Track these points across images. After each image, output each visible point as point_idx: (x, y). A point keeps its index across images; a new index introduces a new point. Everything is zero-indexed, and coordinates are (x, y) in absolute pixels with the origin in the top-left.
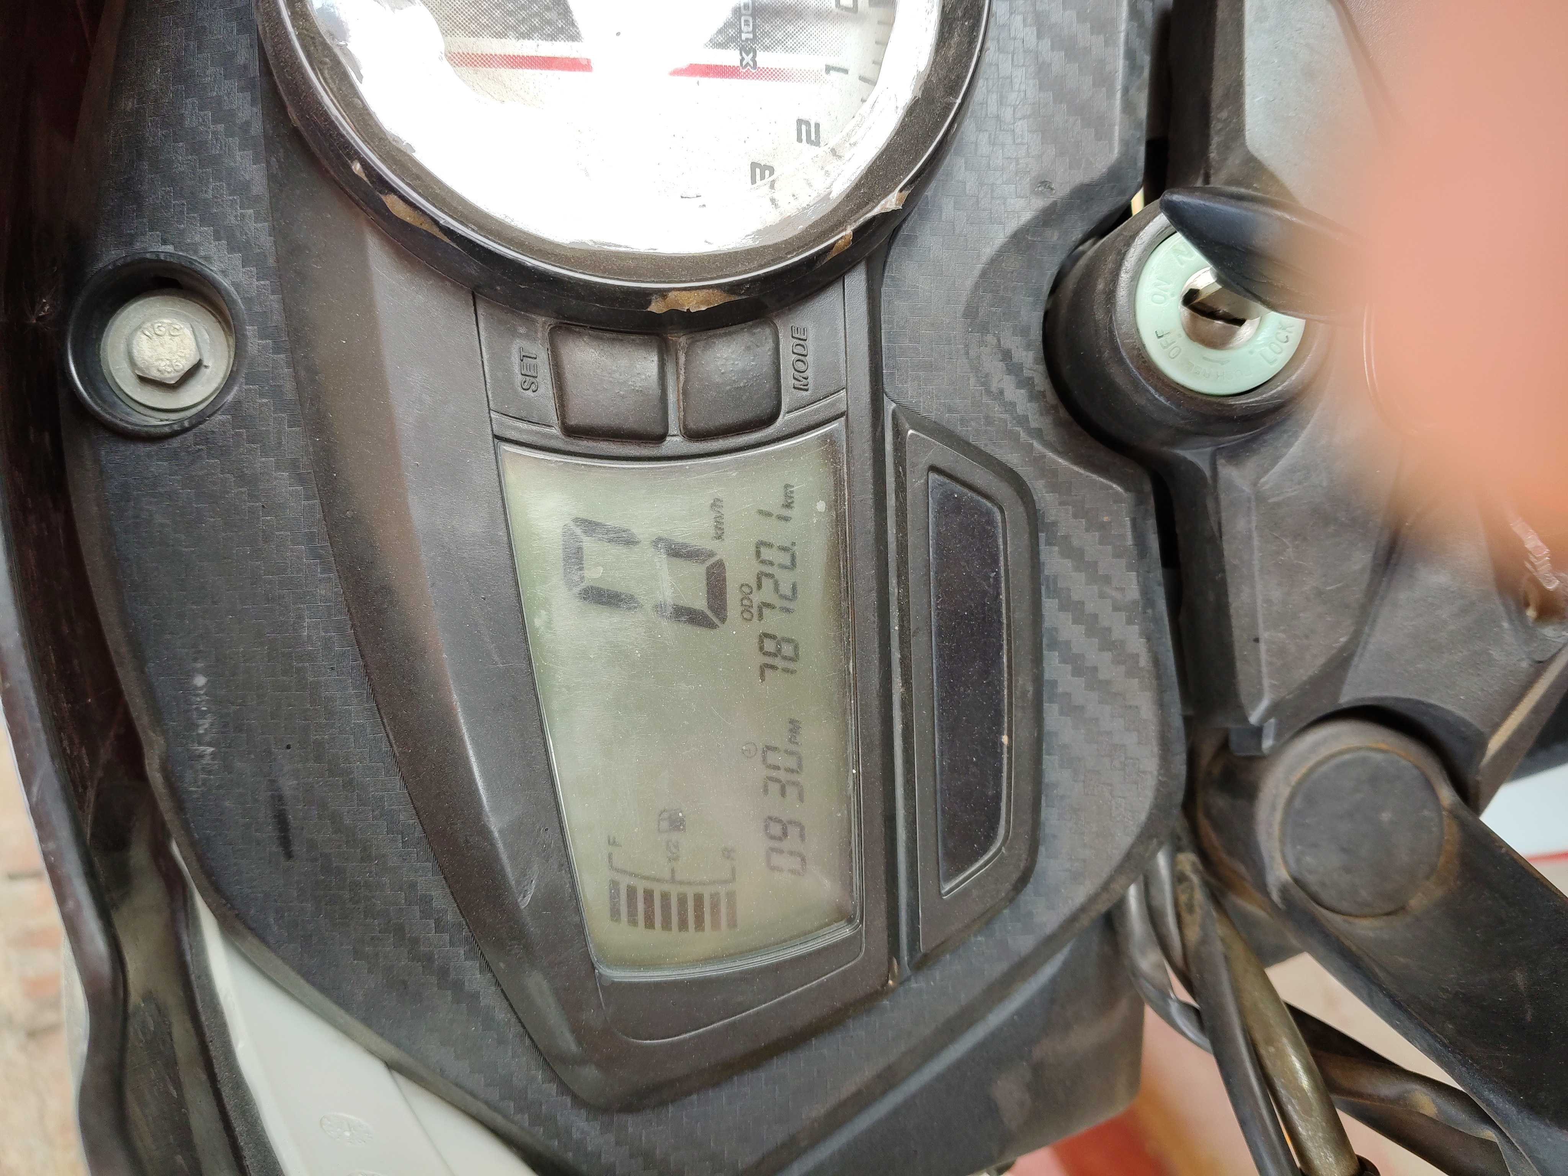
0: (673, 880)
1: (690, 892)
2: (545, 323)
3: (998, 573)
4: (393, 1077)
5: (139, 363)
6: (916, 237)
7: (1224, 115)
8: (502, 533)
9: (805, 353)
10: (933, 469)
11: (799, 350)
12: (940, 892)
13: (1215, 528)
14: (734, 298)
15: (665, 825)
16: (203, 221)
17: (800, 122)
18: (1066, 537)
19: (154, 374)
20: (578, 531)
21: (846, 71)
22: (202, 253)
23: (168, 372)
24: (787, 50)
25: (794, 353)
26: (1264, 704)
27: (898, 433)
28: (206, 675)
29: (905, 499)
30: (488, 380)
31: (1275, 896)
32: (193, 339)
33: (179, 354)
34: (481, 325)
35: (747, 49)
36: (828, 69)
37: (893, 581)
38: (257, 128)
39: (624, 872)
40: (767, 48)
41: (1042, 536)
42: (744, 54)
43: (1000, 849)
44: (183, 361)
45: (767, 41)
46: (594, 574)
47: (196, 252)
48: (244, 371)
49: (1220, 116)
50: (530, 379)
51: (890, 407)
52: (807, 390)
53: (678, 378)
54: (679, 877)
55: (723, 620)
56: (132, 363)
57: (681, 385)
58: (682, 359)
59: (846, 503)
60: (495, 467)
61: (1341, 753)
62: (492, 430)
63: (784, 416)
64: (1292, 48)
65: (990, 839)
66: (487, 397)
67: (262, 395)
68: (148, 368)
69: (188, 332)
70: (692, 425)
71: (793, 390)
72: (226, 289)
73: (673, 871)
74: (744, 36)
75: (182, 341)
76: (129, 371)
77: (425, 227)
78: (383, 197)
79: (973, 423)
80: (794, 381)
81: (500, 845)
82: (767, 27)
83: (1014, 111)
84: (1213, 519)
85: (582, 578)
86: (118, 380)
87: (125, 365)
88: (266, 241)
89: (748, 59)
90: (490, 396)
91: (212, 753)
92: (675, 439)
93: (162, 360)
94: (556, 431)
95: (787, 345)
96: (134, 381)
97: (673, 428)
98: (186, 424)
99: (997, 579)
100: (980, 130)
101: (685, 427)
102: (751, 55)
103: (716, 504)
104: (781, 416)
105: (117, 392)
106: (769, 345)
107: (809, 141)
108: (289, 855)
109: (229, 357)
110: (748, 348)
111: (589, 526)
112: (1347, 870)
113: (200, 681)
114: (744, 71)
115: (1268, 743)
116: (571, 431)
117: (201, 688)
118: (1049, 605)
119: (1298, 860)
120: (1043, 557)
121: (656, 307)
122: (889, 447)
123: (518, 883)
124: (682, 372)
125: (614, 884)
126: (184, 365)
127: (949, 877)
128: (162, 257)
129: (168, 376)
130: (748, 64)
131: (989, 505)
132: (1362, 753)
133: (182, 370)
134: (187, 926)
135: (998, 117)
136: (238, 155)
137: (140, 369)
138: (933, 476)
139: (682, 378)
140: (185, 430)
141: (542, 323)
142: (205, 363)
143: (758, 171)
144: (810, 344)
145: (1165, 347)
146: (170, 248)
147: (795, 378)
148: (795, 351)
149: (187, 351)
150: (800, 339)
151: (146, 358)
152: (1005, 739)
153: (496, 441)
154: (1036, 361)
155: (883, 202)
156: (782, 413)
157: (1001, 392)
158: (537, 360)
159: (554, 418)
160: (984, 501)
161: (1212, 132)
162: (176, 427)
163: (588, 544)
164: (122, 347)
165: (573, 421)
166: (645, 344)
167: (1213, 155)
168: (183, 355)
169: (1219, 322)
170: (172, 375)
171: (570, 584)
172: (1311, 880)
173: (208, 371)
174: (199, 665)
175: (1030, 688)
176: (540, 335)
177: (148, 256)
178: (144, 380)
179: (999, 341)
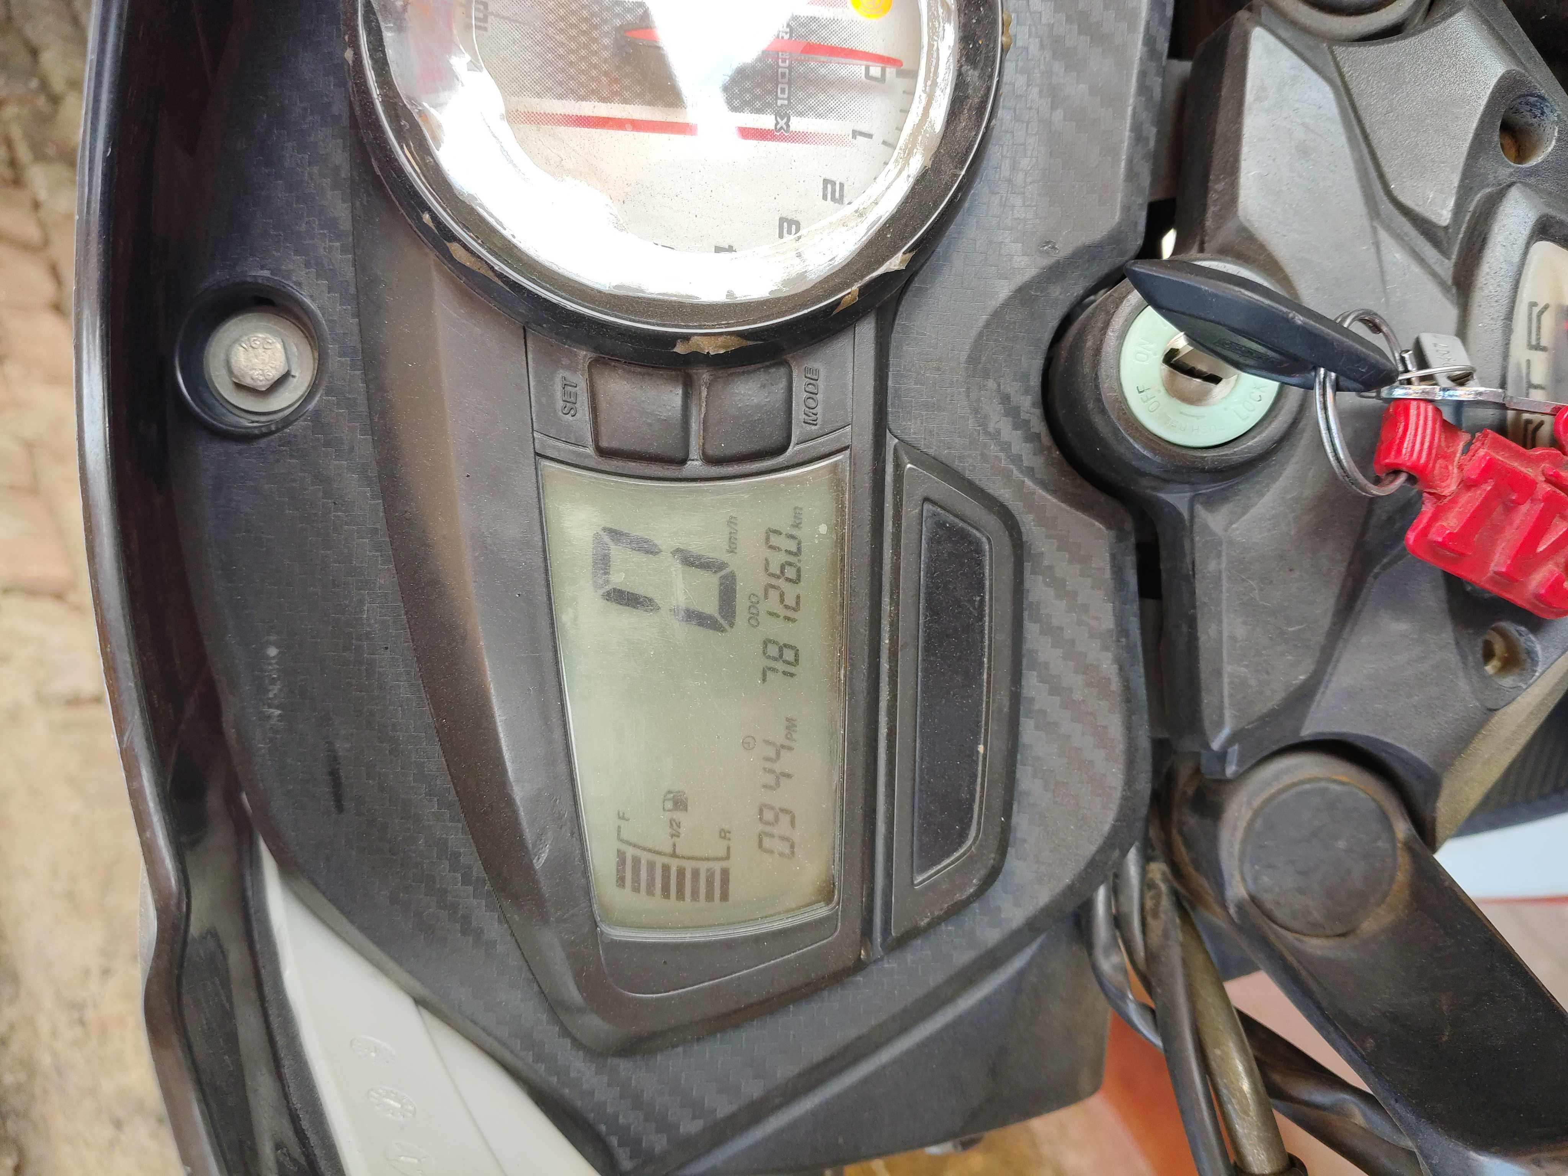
0: (674, 855)
1: (689, 866)
2: (586, 356)
3: (983, 598)
4: (419, 1011)
5: (236, 371)
6: (927, 289)
7: (1220, 186)
8: (538, 538)
9: (815, 391)
10: (926, 499)
11: (811, 388)
12: (912, 882)
13: (1190, 567)
14: (750, 343)
15: (669, 805)
16: (297, 252)
17: (826, 182)
18: (1050, 568)
19: (248, 382)
20: (606, 539)
21: (870, 136)
22: (294, 279)
23: (261, 381)
24: (820, 116)
25: (806, 391)
26: (1226, 732)
27: (898, 466)
28: (278, 646)
29: (900, 526)
30: (533, 404)
31: (1232, 911)
32: (283, 353)
33: (271, 365)
34: (530, 356)
35: (782, 114)
36: (855, 134)
37: (886, 600)
38: (344, 173)
39: (629, 843)
40: (800, 114)
41: (1028, 566)
42: (778, 118)
43: (970, 847)
44: (274, 372)
45: (800, 108)
46: (617, 579)
47: (289, 279)
48: (324, 383)
49: (1217, 186)
50: (571, 407)
51: (892, 442)
52: (816, 425)
53: (700, 409)
54: (679, 851)
55: (732, 625)
56: (230, 372)
57: (702, 416)
58: (704, 394)
59: (846, 527)
60: (534, 480)
61: (1302, 782)
62: (534, 448)
63: (794, 447)
64: (1288, 127)
65: (962, 836)
66: (532, 419)
67: (339, 405)
68: (243, 376)
69: (279, 346)
70: (710, 452)
71: (803, 424)
72: (313, 311)
73: (674, 845)
74: (779, 102)
75: (273, 353)
76: (227, 377)
77: (482, 271)
78: (448, 244)
79: (970, 460)
80: (804, 416)
81: (522, 813)
82: (801, 94)
83: (1026, 174)
84: (1188, 560)
85: (607, 582)
86: (217, 386)
87: (224, 372)
88: (349, 272)
89: (782, 123)
90: (534, 418)
91: (280, 715)
92: (695, 463)
93: (255, 369)
94: (590, 451)
95: (799, 384)
96: (231, 386)
97: (695, 452)
98: (273, 428)
99: (982, 601)
100: (993, 193)
101: (704, 453)
102: (785, 120)
103: (732, 521)
104: (791, 447)
105: (216, 395)
106: (783, 384)
107: (833, 199)
108: (340, 808)
109: (314, 369)
110: (763, 386)
111: (615, 534)
112: (1301, 891)
113: (273, 652)
114: (778, 134)
115: (1231, 770)
116: (603, 452)
117: (274, 658)
118: (1031, 629)
119: (1255, 879)
120: (1027, 585)
121: (680, 349)
122: (889, 478)
123: (534, 846)
124: (704, 405)
125: (621, 856)
126: (274, 374)
127: (923, 869)
128: (260, 281)
129: (260, 383)
130: (782, 128)
131: (978, 534)
132: (1323, 784)
133: (272, 379)
134: (251, 866)
135: (1009, 181)
136: (329, 194)
137: (236, 377)
138: (927, 506)
139: (703, 410)
140: (271, 433)
141: (584, 355)
142: (293, 373)
143: (785, 224)
144: (821, 384)
145: (1144, 402)
146: (266, 273)
147: (805, 414)
148: (807, 389)
149: (278, 363)
150: (812, 379)
151: (242, 367)
152: (981, 748)
153: (537, 458)
154: (1034, 405)
155: (888, 263)
156: (792, 444)
157: (999, 432)
158: (577, 388)
159: (589, 440)
160: (975, 531)
161: (1209, 202)
162: (264, 430)
163: (617, 552)
164: (222, 356)
165: (604, 444)
166: (672, 380)
167: (1209, 223)
168: (273, 366)
169: (1198, 380)
170: (264, 383)
171: (597, 586)
172: (1267, 899)
173: (295, 380)
174: (273, 638)
175: (1006, 703)
176: (580, 367)
177: (249, 280)
178: (240, 387)
179: (999, 385)
